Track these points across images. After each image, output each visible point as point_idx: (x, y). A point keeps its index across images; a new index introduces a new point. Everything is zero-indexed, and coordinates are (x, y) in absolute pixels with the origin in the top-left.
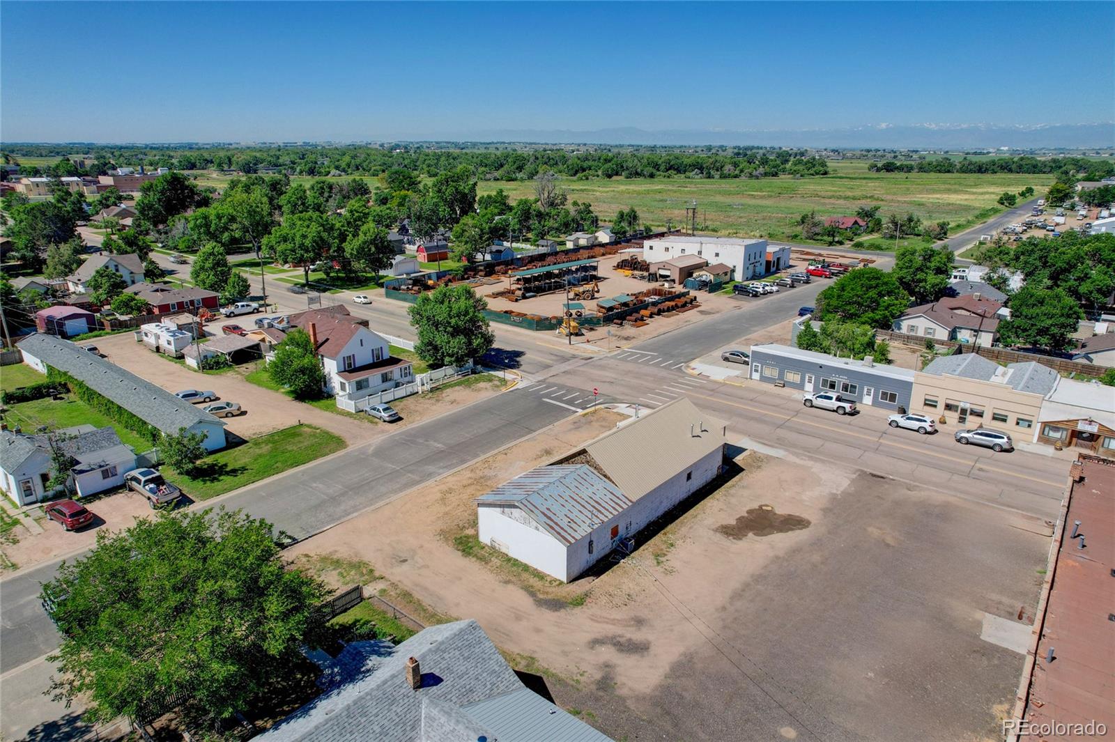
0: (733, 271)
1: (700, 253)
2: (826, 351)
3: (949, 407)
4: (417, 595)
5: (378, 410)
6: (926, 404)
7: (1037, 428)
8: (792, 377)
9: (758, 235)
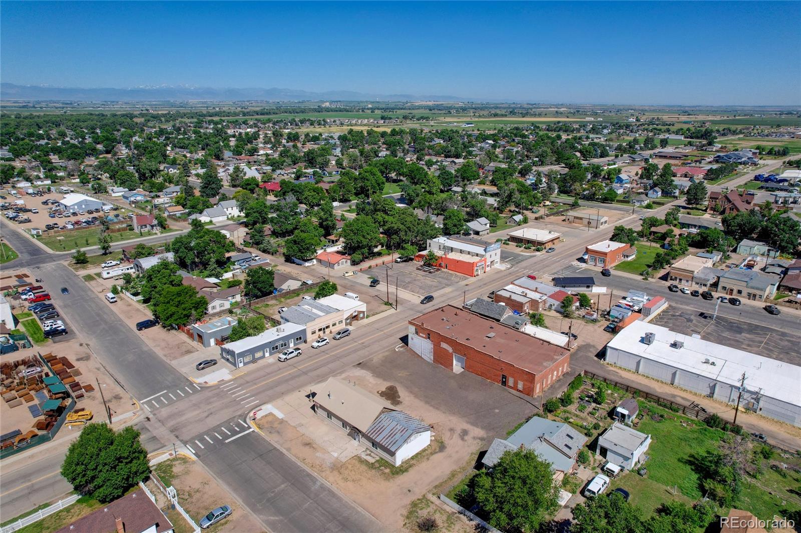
3: (320, 330)
4: (437, 483)
6: (312, 334)
7: (344, 321)
8: (258, 355)
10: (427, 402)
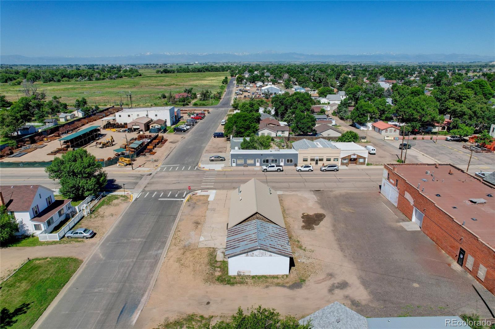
0: (166, 122)
1: (147, 115)
2: (255, 148)
3: (312, 160)
5: (81, 233)
6: (304, 161)
7: (340, 160)
8: (250, 162)
9: (150, 105)
10: (339, 240)
